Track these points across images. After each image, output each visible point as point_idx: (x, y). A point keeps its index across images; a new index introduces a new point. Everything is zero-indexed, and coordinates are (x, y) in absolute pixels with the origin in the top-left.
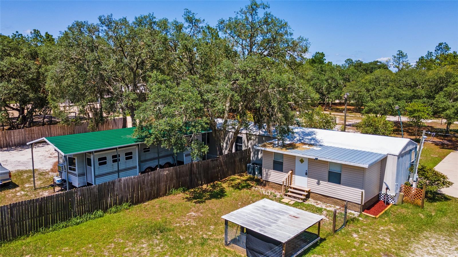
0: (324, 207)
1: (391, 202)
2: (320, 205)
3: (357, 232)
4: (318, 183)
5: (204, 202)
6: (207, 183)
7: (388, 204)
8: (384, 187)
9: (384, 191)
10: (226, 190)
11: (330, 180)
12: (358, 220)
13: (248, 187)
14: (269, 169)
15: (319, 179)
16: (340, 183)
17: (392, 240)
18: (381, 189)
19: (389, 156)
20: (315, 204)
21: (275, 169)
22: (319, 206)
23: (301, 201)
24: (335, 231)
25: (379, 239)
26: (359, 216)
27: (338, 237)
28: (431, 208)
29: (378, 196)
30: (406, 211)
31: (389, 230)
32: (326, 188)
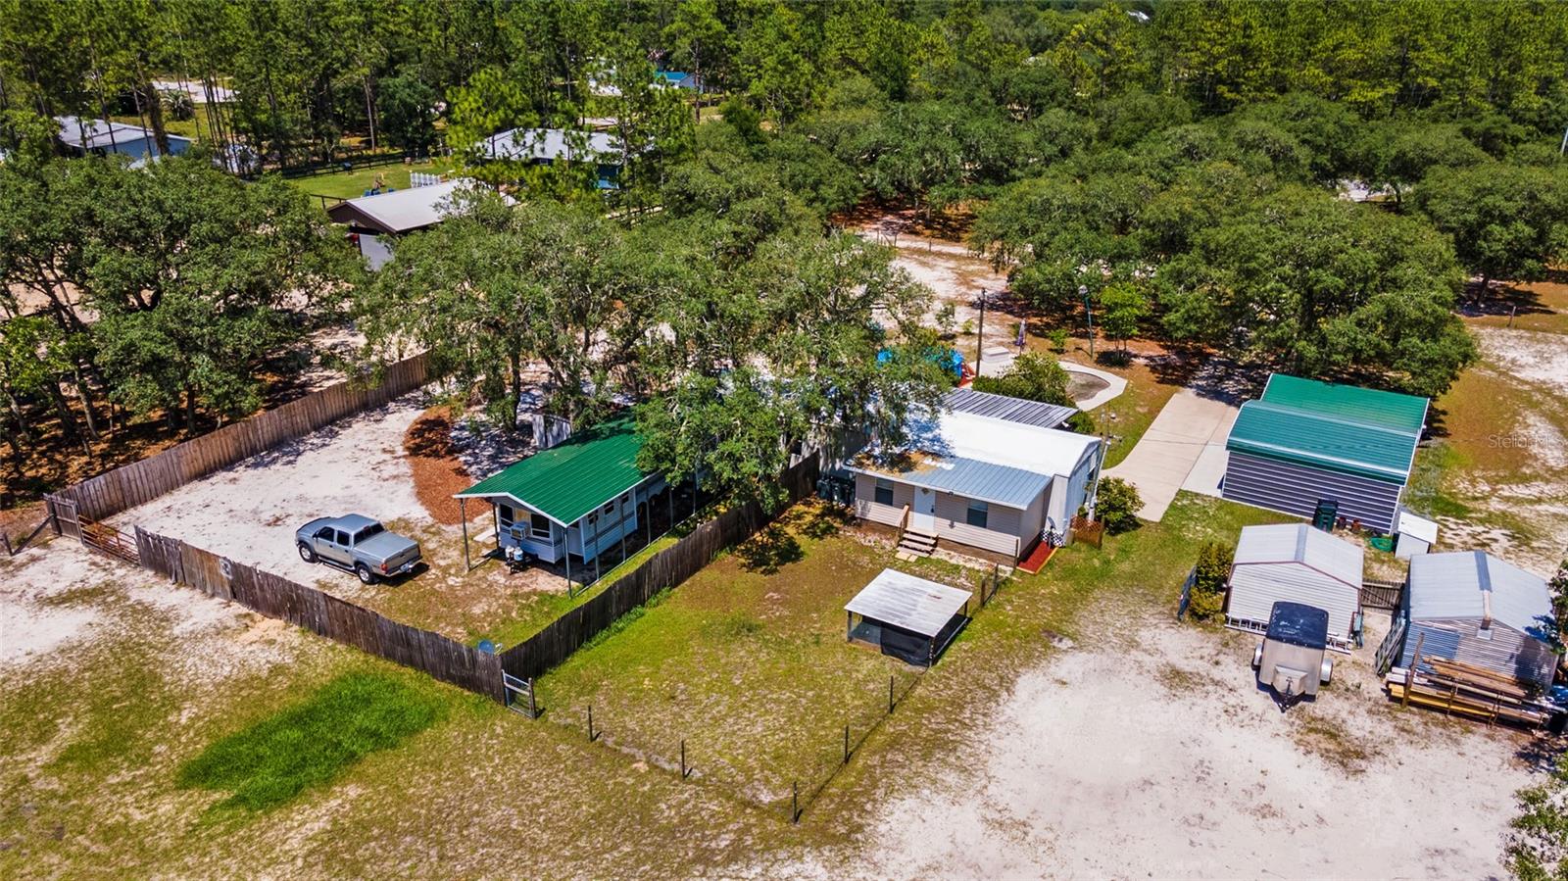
0: (961, 563)
1: (1057, 543)
2: (957, 559)
3: (1011, 602)
4: (952, 526)
5: (776, 571)
6: (759, 528)
7: (1053, 547)
8: (1048, 525)
9: (1047, 529)
10: (798, 542)
11: (970, 521)
12: (1012, 582)
13: (829, 530)
14: (868, 499)
15: (953, 519)
16: (984, 526)
17: (1054, 609)
18: (1043, 526)
19: (1057, 479)
20: (947, 558)
21: (878, 500)
22: (953, 561)
23: (926, 555)
24: (983, 604)
25: (1038, 610)
26: (1013, 574)
27: (987, 613)
28: (1111, 544)
29: (1040, 535)
30: (1080, 556)
31: (1052, 593)
32: (965, 532)
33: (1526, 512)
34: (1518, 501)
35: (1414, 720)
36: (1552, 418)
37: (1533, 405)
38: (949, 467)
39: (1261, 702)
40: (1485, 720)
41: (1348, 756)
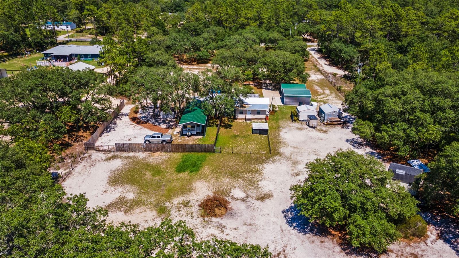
4: (254, 116)
5: (230, 128)
11: (257, 114)
13: (232, 121)
14: (238, 114)
15: (254, 114)
16: (260, 114)
17: (276, 124)
19: (268, 105)
21: (240, 114)
30: (272, 117)
31: (274, 122)
32: (257, 116)
33: (323, 100)
34: (321, 98)
35: (329, 126)
36: (317, 85)
37: (314, 84)
38: (251, 106)
39: (311, 129)
40: (336, 125)
41: (325, 132)
